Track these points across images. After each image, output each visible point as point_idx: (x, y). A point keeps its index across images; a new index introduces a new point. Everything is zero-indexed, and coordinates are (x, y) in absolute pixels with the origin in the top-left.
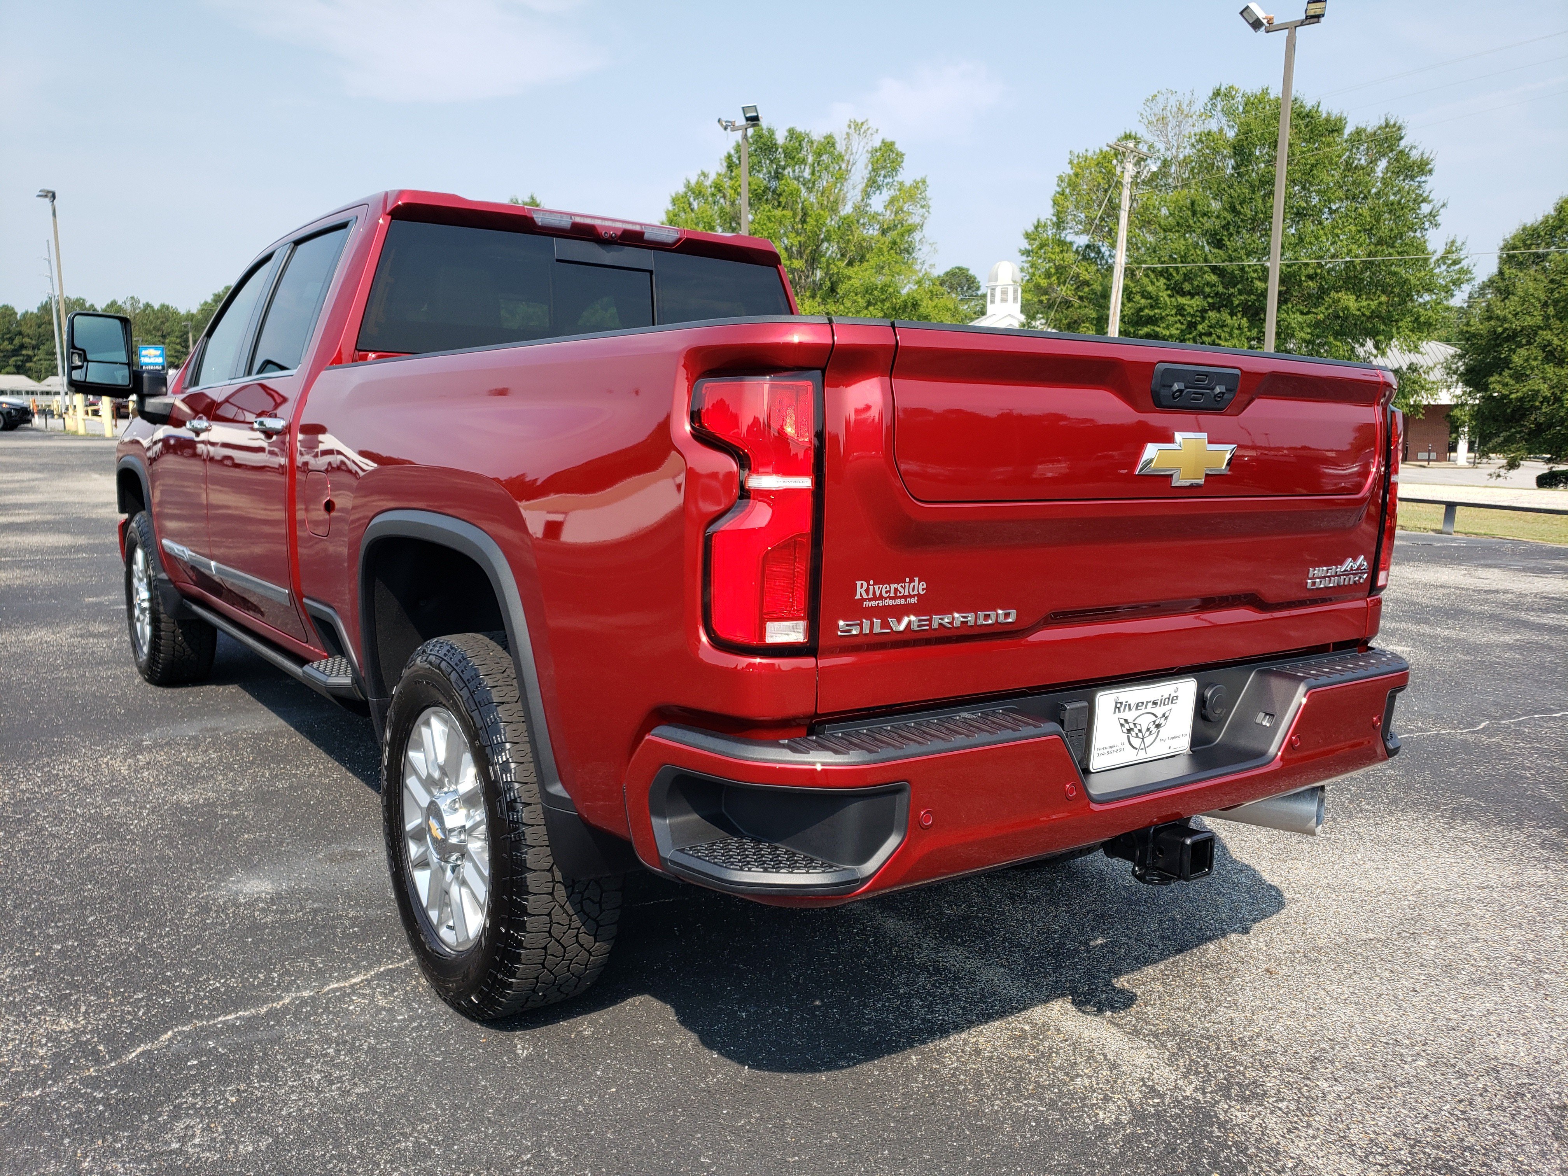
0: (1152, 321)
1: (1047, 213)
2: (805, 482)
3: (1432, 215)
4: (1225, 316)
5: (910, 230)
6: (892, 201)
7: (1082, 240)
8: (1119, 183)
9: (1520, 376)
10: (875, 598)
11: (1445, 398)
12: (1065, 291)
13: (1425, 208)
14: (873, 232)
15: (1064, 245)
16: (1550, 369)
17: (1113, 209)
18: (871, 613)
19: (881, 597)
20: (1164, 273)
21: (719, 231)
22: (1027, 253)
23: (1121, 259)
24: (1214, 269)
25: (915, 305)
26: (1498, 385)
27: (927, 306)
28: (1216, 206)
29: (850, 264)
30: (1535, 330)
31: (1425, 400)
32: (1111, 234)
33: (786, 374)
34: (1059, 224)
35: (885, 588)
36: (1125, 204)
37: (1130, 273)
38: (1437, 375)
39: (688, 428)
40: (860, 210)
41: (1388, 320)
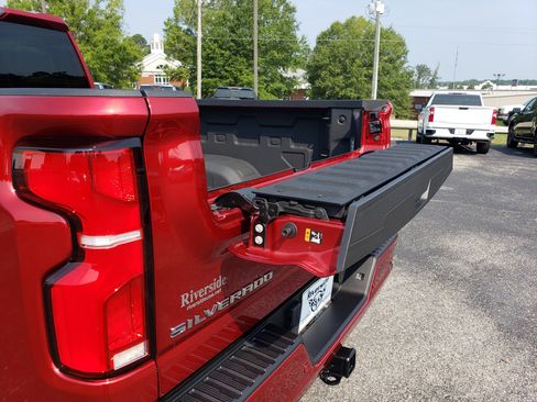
0: (212, 58)
1: (172, 16)
2: (134, 236)
3: (297, 26)
4: (238, 57)
5: (119, 18)
6: (109, 6)
7: (185, 27)
8: (197, 7)
9: (324, 81)
10: (195, 301)
11: (303, 87)
12: (180, 46)
13: (295, 24)
14: (102, 18)
15: (179, 29)
16: (332, 79)
17: (196, 16)
18: (192, 313)
19: (199, 298)
20: (216, 41)
21: (33, 12)
22: (165, 30)
23: (200, 35)
24: (232, 41)
25: (125, 49)
26: (317, 84)
27: (129, 49)
28: (232, 17)
29: (94, 30)
30: (327, 65)
31: (298, 88)
32: (196, 24)
33: (107, 143)
34: (177, 20)
35: (200, 292)
36: (200, 14)
37: (203, 40)
38: (301, 79)
39: (13, 191)
40: (96, 8)
41: (287, 61)
